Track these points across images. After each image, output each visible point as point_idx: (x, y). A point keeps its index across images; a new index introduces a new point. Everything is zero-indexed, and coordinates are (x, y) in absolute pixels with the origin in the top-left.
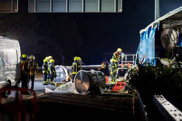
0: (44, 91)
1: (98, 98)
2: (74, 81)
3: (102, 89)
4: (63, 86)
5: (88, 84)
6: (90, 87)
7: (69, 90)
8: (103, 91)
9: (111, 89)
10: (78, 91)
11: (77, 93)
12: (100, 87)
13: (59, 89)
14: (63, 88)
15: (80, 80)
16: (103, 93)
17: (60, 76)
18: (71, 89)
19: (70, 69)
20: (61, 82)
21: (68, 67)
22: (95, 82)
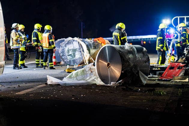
0: (45, 80)
1: (137, 91)
3: (144, 75)
4: (78, 72)
5: (120, 67)
6: (123, 72)
7: (88, 78)
8: (145, 79)
9: (160, 74)
10: (103, 80)
11: (102, 83)
12: (140, 73)
13: (70, 77)
14: (77, 75)
15: (106, 61)
16: (145, 82)
17: (75, 56)
18: (90, 78)
19: (91, 43)
20: (75, 67)
21: (87, 40)
22: (132, 65)
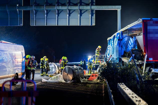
0: (41, 80)
1: (79, 85)
2: (62, 74)
4: (55, 77)
5: (72, 75)
6: (73, 77)
7: (59, 79)
8: (82, 80)
9: (88, 78)
10: (65, 80)
11: (65, 82)
12: (80, 77)
13: (51, 79)
14: (54, 78)
15: (66, 73)
16: (82, 82)
17: (52, 70)
18: (60, 79)
19: (59, 65)
20: (53, 74)
21: (57, 64)
22: (77, 74)
